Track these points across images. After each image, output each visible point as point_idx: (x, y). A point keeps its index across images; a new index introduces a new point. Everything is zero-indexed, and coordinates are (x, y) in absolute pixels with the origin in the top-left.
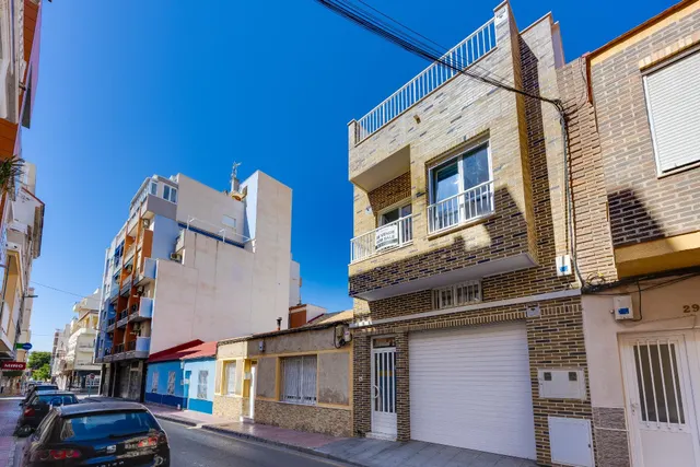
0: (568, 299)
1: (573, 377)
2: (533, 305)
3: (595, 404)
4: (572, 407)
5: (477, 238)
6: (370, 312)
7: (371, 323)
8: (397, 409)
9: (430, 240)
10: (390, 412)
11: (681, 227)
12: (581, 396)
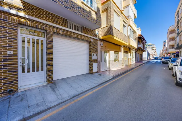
0: (96, 40)
2: (92, 39)
4: (96, 61)
5: (94, 15)
6: (23, 8)
7: (27, 16)
8: (47, 68)
9: (82, 3)
10: (37, 71)
11: (114, 35)
12: (97, 59)
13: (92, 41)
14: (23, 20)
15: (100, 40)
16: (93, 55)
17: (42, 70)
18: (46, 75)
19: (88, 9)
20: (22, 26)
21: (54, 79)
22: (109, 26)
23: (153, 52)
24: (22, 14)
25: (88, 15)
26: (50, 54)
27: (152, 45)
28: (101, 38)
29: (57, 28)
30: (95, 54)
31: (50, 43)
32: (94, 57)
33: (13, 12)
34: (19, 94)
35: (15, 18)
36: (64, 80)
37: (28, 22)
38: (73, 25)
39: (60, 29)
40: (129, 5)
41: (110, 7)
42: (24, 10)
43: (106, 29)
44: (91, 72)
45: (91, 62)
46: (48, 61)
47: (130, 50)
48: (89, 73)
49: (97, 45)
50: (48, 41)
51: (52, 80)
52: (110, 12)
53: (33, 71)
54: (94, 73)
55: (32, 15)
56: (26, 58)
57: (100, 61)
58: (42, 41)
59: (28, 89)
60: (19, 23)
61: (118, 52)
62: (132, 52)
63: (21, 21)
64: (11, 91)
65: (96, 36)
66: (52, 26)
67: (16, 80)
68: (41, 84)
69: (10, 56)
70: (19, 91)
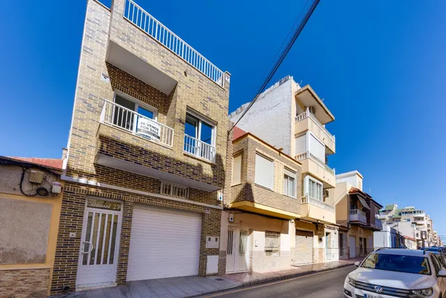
0: (218, 210)
1: (216, 240)
2: (208, 208)
3: (221, 250)
4: (215, 252)
5: (207, 170)
6: (95, 173)
7: (99, 185)
8: (119, 260)
9: (185, 155)
10: (104, 263)
11: (256, 201)
12: (217, 247)
13: (208, 212)
14: (93, 190)
15: (226, 209)
16: (210, 239)
17: (111, 262)
18: (116, 271)
19: (195, 163)
20: (91, 197)
21: (128, 280)
22: (244, 183)
23: (416, 232)
24: (93, 182)
25: (196, 172)
26: (126, 236)
27: (415, 212)
28: (230, 206)
29: (141, 195)
30: (213, 238)
31: (128, 219)
32: (211, 244)
33: (83, 180)
34: (76, 294)
35: (84, 188)
36: (145, 282)
37: (100, 191)
38: (170, 186)
39: (145, 196)
40: (307, 130)
41: (247, 150)
42: (96, 176)
43: (240, 188)
44: (202, 273)
45: (204, 253)
46: (122, 248)
47: (317, 229)
48: (198, 276)
49: (219, 219)
50: (124, 217)
51: (124, 281)
52: (247, 158)
53: (98, 263)
54: (209, 275)
55: (106, 182)
56: (91, 242)
57: (225, 252)
58: (116, 217)
59: (89, 289)
60: (88, 195)
61: (279, 233)
62: (327, 234)
63: (91, 192)
64: (67, 288)
65: (219, 202)
66: (133, 194)
67: (75, 274)
68: (108, 285)
69: (72, 239)
70: (77, 290)
